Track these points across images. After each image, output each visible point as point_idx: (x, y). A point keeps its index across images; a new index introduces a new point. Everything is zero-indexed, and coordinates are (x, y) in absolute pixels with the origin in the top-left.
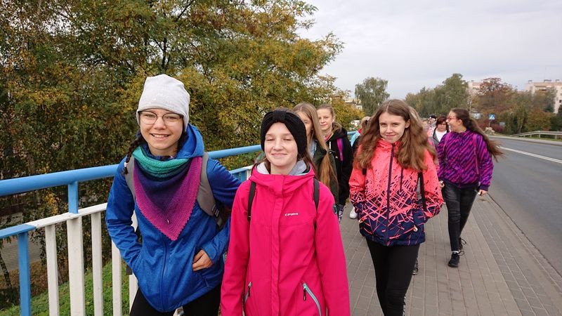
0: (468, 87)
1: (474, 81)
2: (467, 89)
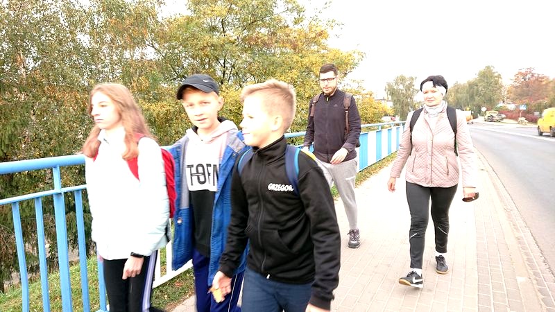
0: (501, 78)
2: (500, 80)
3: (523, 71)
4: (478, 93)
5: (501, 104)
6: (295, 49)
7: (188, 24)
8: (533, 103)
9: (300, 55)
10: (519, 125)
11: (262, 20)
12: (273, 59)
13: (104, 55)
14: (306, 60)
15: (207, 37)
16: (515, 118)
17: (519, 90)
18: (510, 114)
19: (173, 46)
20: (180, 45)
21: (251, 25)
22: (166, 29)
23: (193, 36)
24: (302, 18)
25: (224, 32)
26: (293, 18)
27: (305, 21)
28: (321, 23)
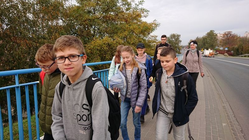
0: (217, 36)
1: (220, 33)
2: (217, 37)
3: (227, 33)
4: (207, 43)
5: (217, 48)
6: (126, 22)
7: (78, 9)
8: (231, 47)
9: (129, 24)
10: (224, 57)
11: (112, 9)
12: (116, 26)
13: (39, 23)
14: (131, 27)
15: (87, 16)
16: (223, 54)
17: (225, 41)
18: (221, 52)
19: (71, 19)
20: (75, 19)
21: (106, 11)
22: (68, 12)
23: (80, 15)
24: (130, 8)
25: (95, 13)
26: (125, 8)
27: (131, 10)
28: (138, 11)
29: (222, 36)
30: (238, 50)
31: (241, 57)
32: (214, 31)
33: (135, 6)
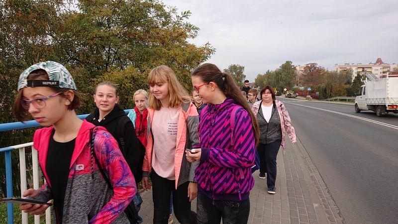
0: (296, 70)
1: (299, 65)
3: (309, 66)
4: (281, 79)
5: (296, 87)
6: (163, 44)
7: (80, 19)
8: (316, 87)
9: (167, 48)
10: (307, 101)
11: (139, 21)
12: (147, 49)
14: (171, 52)
15: (96, 31)
16: (305, 96)
17: (307, 78)
18: (301, 93)
20: (74, 35)
21: (130, 24)
23: (84, 28)
24: (168, 22)
25: (110, 27)
26: (161, 21)
27: (170, 24)
28: (182, 27)
29: (303, 69)
30: (325, 90)
31: (331, 100)
32: (292, 63)
33: (176, 20)
